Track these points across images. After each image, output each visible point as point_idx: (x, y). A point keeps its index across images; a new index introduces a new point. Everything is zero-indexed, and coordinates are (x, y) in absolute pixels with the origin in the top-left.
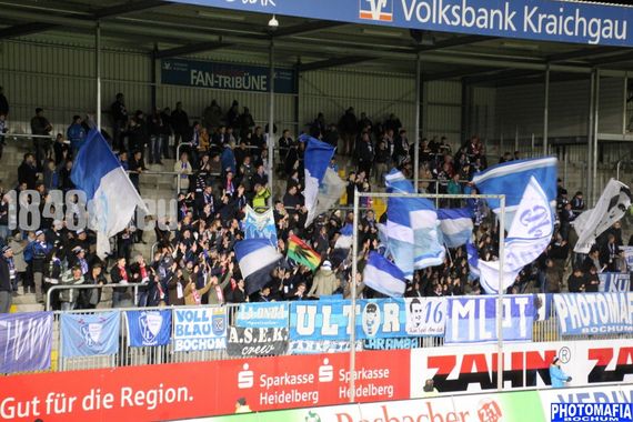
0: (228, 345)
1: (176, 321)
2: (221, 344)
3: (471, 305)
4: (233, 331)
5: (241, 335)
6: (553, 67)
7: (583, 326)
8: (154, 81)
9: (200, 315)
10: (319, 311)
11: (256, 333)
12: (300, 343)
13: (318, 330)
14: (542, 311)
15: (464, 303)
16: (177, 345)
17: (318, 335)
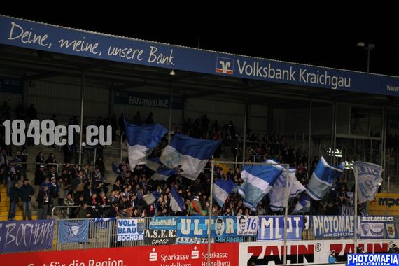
0: (144, 238)
1: (119, 226)
2: (141, 238)
3: (271, 220)
4: (148, 231)
5: (152, 234)
6: (314, 100)
7: (325, 233)
8: (110, 102)
9: (131, 223)
10: (193, 222)
11: (159, 233)
12: (182, 238)
13: (192, 231)
14: (307, 224)
15: (267, 219)
16: (118, 238)
17: (192, 235)
